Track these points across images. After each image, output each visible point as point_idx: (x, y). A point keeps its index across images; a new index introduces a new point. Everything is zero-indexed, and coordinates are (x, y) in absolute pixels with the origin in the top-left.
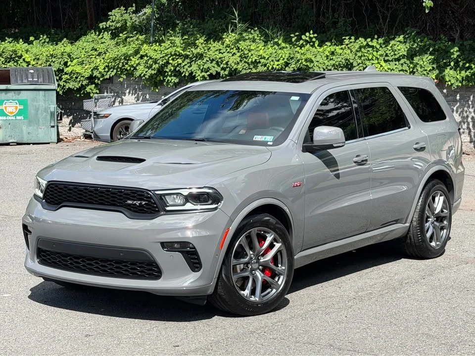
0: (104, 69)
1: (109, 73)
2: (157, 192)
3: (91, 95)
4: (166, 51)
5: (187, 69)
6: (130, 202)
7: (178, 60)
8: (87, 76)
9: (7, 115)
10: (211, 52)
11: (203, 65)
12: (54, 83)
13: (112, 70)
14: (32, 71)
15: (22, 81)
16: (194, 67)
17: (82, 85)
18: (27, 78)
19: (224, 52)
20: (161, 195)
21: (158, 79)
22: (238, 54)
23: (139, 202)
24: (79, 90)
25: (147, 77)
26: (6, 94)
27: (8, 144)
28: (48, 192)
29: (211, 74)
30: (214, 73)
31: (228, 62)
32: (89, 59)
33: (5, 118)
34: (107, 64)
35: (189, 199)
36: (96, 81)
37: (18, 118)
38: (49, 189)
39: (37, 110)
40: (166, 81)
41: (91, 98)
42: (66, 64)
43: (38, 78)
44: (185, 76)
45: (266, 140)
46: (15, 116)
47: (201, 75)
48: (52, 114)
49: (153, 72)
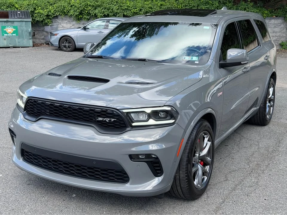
0: (54, 11)
1: (56, 14)
2: (124, 111)
3: (48, 24)
4: (83, 3)
5: (93, 12)
6: (100, 119)
7: (89, 8)
8: (45, 15)
9: (8, 34)
10: (105, 4)
11: (101, 10)
12: (30, 18)
13: (57, 12)
14: (19, 12)
15: (14, 17)
16: (97, 11)
17: (43, 19)
18: (17, 16)
19: (111, 4)
20: (127, 113)
21: (80, 17)
22: (117, 5)
23: (109, 119)
24: (42, 21)
25: (74, 16)
26: (7, 23)
27: (9, 47)
28: (28, 105)
29: (105, 15)
30: (106, 15)
31: (113, 9)
32: (46, 7)
33: (7, 35)
34: (55, 9)
35: (151, 115)
36: (50, 17)
37: (13, 35)
38: (28, 103)
39: (22, 31)
40: (84, 18)
41: (48, 25)
42: (35, 9)
43: (22, 16)
44: (92, 15)
45: (193, 60)
46: (12, 34)
47: (100, 15)
48: (30, 33)
49: (77, 14)
